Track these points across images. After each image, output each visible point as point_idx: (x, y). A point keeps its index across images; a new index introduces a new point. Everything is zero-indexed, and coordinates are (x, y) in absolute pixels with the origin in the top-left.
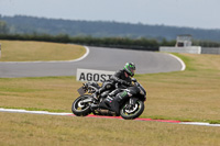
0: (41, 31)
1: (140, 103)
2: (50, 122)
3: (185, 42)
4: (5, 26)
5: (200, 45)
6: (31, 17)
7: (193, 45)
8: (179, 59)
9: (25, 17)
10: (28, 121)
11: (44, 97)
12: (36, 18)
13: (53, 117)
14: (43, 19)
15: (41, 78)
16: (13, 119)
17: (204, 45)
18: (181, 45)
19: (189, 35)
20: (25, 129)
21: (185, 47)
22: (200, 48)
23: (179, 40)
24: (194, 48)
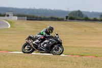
3: (10, 14)
5: (17, 16)
7: (14, 16)
8: (7, 22)
17: (19, 16)
18: (8, 16)
19: (11, 11)
21: (10, 17)
22: (17, 17)
23: (7, 14)
24: (14, 17)
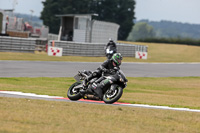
0: (185, 35)
1: (120, 89)
2: (190, 118)
4: (151, 31)
6: (175, 23)
9: (170, 23)
10: (170, 117)
11: (185, 95)
12: (180, 23)
13: (193, 114)
14: (187, 25)
15: (184, 78)
16: (157, 115)
20: (167, 125)
